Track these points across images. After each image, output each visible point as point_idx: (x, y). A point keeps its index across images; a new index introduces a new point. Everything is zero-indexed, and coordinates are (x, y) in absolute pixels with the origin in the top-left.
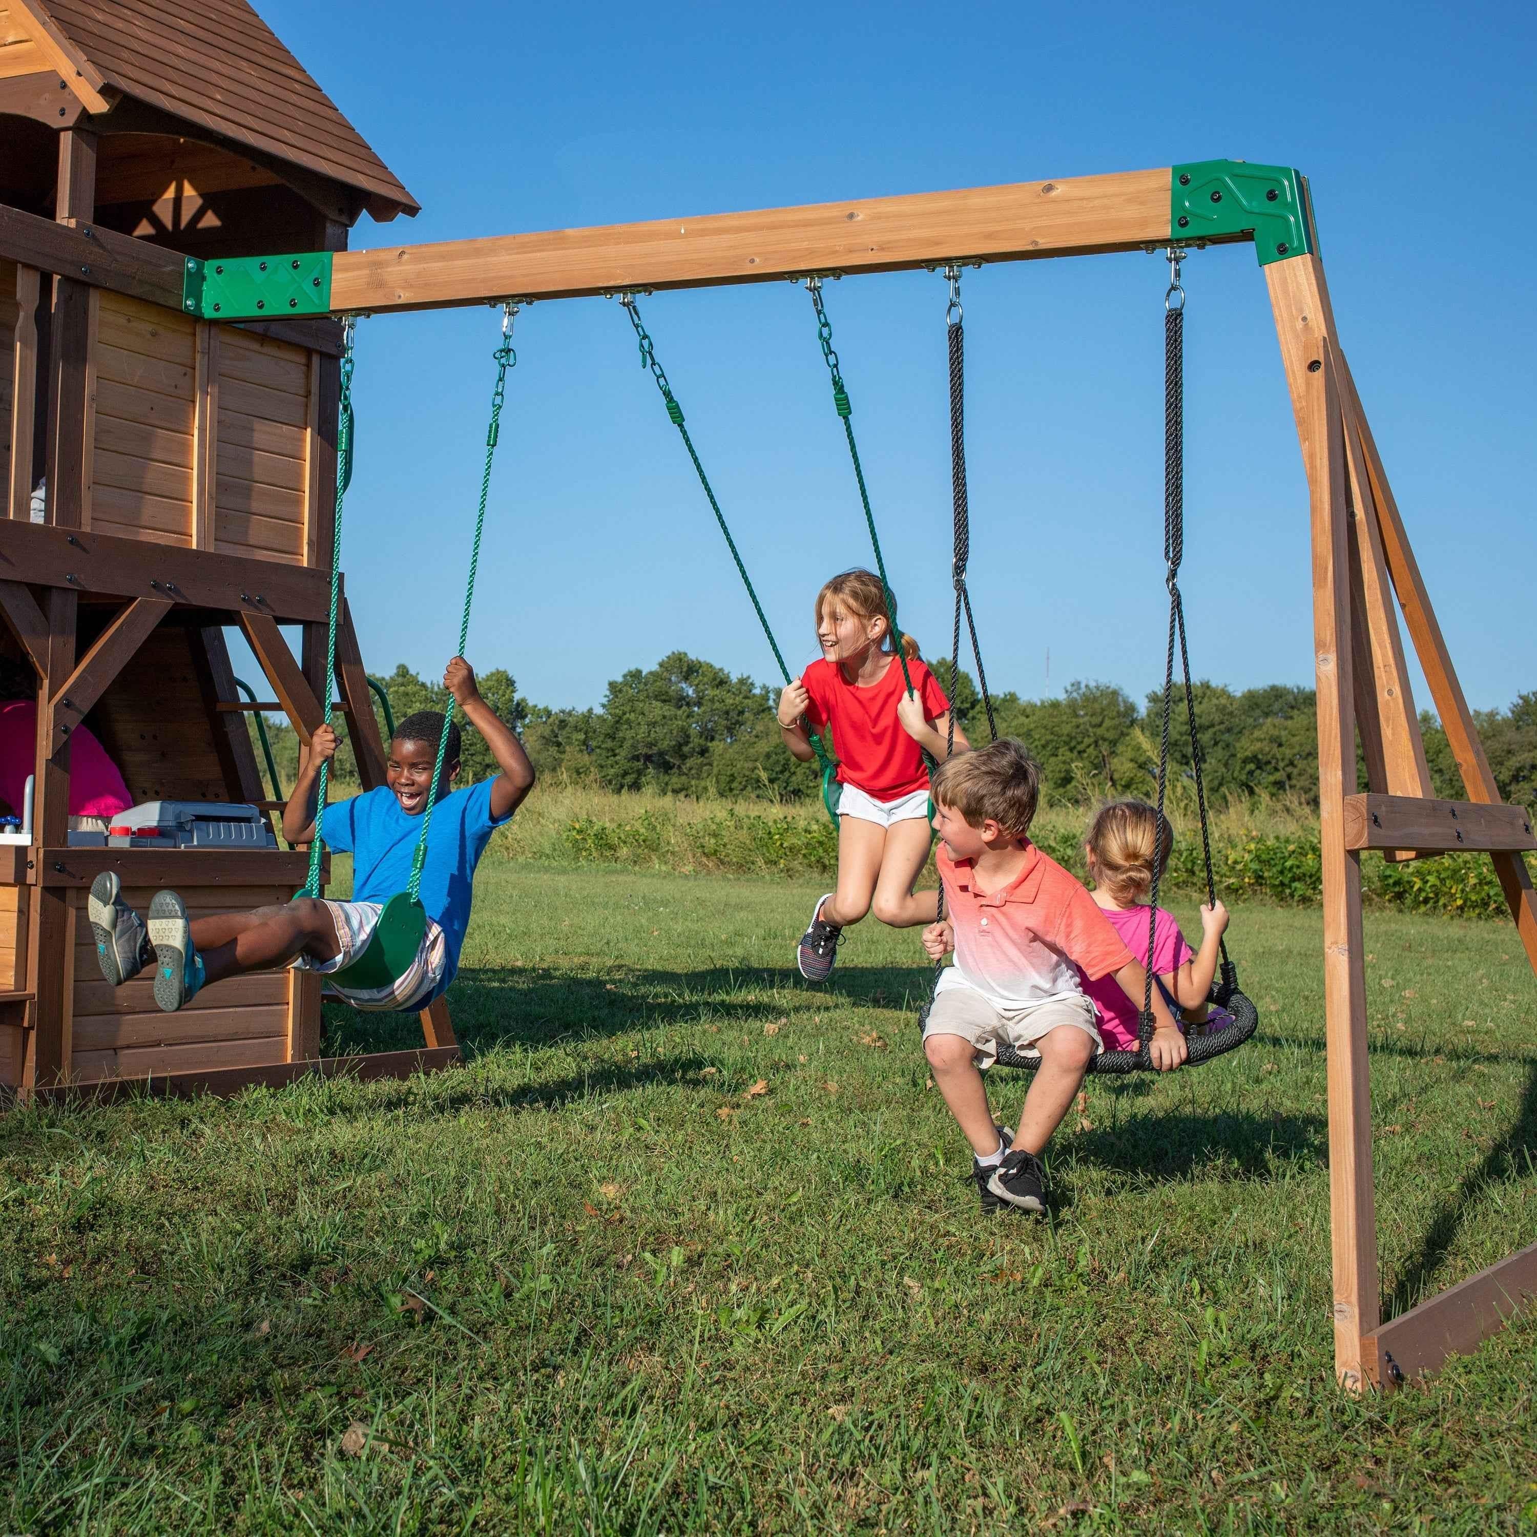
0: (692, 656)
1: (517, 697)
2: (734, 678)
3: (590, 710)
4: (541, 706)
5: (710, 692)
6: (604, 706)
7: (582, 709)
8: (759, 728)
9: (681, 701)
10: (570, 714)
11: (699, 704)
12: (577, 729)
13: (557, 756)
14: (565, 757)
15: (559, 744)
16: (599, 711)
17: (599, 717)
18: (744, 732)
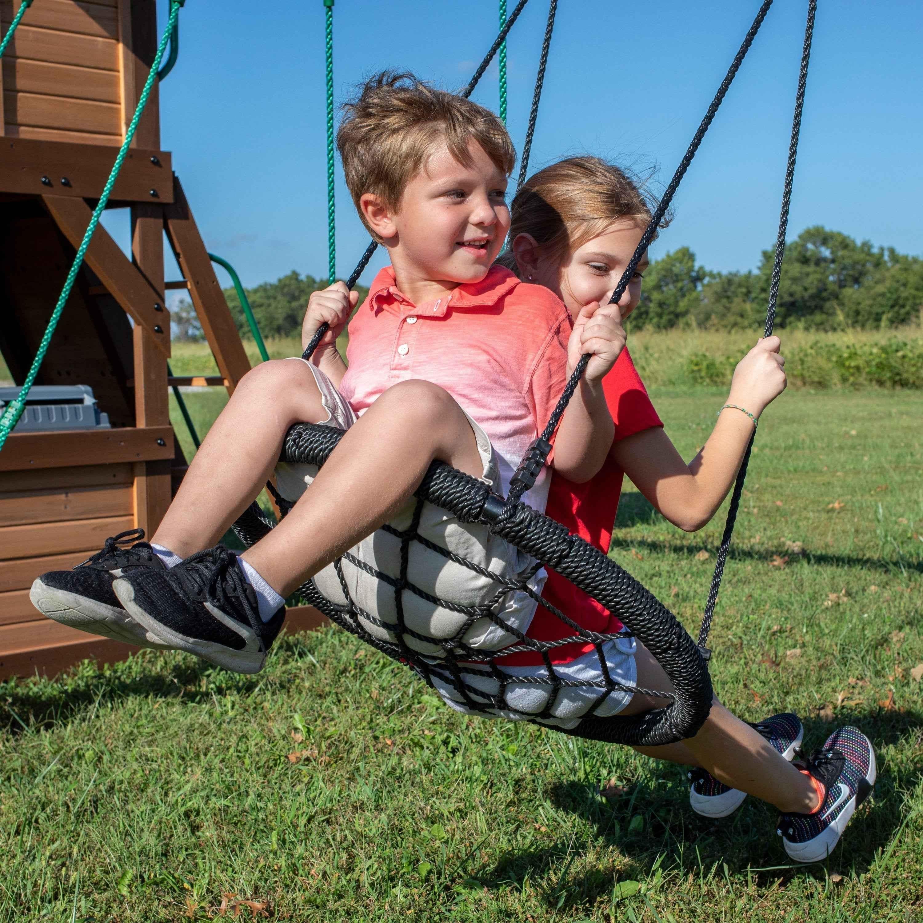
0: (827, 229)
1: (697, 265)
2: (859, 243)
3: (750, 272)
4: (715, 271)
5: (840, 253)
6: (759, 268)
7: (743, 271)
8: (878, 276)
9: (819, 261)
10: (735, 275)
11: (833, 261)
12: (740, 285)
13: (727, 305)
14: (733, 305)
15: (728, 297)
16: (756, 272)
17: (757, 277)
18: (868, 281)
